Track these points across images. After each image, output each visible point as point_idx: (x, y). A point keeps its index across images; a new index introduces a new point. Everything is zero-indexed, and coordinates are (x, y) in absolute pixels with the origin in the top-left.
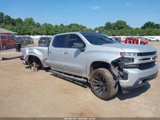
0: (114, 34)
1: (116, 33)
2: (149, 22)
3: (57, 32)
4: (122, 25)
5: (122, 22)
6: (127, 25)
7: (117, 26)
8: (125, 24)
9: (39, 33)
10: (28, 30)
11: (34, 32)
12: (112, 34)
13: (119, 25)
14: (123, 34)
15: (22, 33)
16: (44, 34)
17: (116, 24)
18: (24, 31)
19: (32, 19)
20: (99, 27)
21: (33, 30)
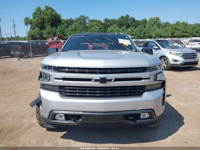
3: (186, 32)
9: (162, 35)
10: (149, 32)
11: (156, 35)
15: (142, 36)
16: (168, 37)
18: (145, 33)
19: (158, 19)
21: (155, 32)
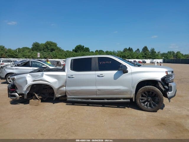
0: (45, 57)
1: (48, 55)
2: (79, 45)
4: (52, 47)
5: (52, 43)
6: (58, 47)
7: (47, 47)
8: (56, 46)
12: (44, 57)
13: (49, 46)
14: (56, 57)
17: (46, 46)
20: (22, 48)
